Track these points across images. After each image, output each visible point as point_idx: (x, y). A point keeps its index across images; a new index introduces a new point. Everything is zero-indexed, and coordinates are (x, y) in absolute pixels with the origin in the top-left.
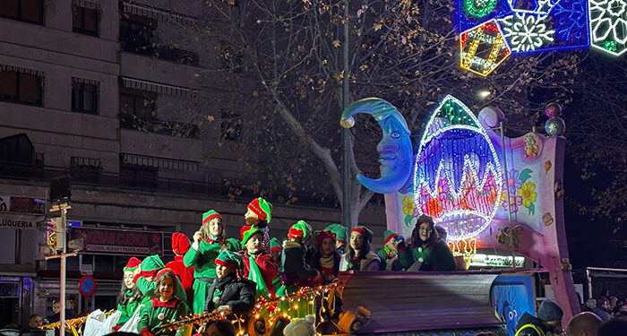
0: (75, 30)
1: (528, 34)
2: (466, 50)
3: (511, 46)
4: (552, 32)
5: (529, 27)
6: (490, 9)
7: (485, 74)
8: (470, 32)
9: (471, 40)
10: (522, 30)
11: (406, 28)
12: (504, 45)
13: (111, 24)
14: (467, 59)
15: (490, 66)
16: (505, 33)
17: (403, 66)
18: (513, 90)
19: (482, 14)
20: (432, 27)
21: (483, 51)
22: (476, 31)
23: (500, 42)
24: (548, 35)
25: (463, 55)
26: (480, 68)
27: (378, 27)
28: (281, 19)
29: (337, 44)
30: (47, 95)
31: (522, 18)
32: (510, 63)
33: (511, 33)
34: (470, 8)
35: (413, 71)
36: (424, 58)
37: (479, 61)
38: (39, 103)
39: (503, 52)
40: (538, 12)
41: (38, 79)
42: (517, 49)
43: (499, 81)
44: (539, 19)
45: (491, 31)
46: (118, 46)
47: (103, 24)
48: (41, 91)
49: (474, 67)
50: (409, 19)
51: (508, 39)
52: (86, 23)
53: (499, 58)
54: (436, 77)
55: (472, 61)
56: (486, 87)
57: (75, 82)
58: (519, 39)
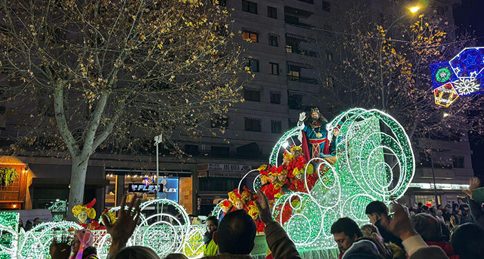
0: (271, 102)
1: (467, 87)
2: (438, 96)
3: (459, 93)
4: (478, 85)
5: (467, 84)
6: (448, 78)
7: (448, 105)
8: (439, 89)
9: (439, 92)
10: (463, 86)
11: (409, 89)
12: (456, 93)
13: (284, 99)
14: (439, 100)
15: (449, 102)
16: (455, 88)
17: (409, 105)
18: (461, 112)
19: (444, 80)
20: (420, 88)
21: (446, 96)
22: (442, 88)
23: (453, 92)
24: (477, 87)
25: (436, 98)
26: (445, 104)
27: (397, 90)
28: (354, 90)
29: (379, 98)
30: (262, 128)
31: (463, 81)
32: (458, 101)
33: (458, 87)
34: (438, 78)
35: (414, 107)
36: (418, 101)
37: (444, 101)
38: (260, 131)
39: (455, 96)
40: (471, 77)
41: (259, 121)
42: (462, 94)
43: (453, 109)
44: (471, 80)
45: (449, 87)
46: (288, 107)
47: (281, 100)
48: (260, 126)
49: (442, 103)
50: (410, 85)
51: (457, 91)
52: (275, 99)
53: (454, 99)
54: (423, 109)
55: (441, 101)
56: (447, 112)
57: (272, 122)
58: (463, 90)
